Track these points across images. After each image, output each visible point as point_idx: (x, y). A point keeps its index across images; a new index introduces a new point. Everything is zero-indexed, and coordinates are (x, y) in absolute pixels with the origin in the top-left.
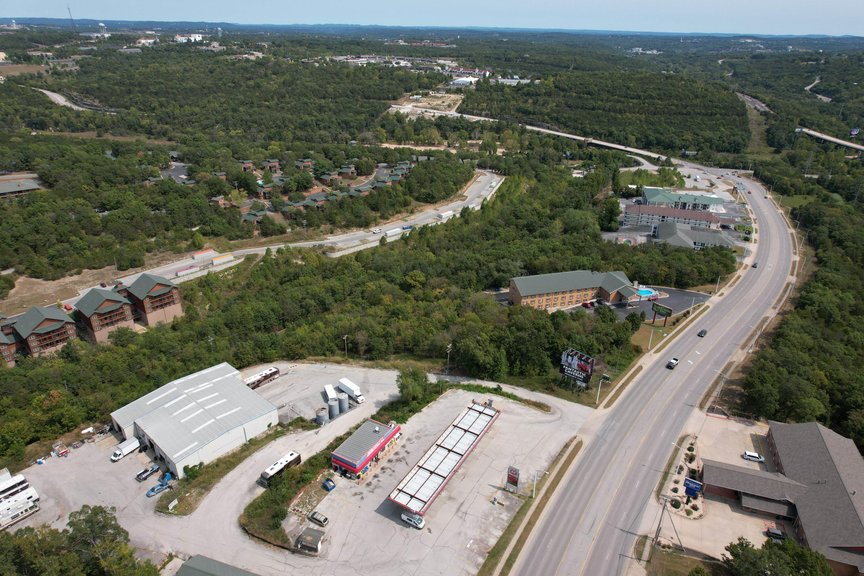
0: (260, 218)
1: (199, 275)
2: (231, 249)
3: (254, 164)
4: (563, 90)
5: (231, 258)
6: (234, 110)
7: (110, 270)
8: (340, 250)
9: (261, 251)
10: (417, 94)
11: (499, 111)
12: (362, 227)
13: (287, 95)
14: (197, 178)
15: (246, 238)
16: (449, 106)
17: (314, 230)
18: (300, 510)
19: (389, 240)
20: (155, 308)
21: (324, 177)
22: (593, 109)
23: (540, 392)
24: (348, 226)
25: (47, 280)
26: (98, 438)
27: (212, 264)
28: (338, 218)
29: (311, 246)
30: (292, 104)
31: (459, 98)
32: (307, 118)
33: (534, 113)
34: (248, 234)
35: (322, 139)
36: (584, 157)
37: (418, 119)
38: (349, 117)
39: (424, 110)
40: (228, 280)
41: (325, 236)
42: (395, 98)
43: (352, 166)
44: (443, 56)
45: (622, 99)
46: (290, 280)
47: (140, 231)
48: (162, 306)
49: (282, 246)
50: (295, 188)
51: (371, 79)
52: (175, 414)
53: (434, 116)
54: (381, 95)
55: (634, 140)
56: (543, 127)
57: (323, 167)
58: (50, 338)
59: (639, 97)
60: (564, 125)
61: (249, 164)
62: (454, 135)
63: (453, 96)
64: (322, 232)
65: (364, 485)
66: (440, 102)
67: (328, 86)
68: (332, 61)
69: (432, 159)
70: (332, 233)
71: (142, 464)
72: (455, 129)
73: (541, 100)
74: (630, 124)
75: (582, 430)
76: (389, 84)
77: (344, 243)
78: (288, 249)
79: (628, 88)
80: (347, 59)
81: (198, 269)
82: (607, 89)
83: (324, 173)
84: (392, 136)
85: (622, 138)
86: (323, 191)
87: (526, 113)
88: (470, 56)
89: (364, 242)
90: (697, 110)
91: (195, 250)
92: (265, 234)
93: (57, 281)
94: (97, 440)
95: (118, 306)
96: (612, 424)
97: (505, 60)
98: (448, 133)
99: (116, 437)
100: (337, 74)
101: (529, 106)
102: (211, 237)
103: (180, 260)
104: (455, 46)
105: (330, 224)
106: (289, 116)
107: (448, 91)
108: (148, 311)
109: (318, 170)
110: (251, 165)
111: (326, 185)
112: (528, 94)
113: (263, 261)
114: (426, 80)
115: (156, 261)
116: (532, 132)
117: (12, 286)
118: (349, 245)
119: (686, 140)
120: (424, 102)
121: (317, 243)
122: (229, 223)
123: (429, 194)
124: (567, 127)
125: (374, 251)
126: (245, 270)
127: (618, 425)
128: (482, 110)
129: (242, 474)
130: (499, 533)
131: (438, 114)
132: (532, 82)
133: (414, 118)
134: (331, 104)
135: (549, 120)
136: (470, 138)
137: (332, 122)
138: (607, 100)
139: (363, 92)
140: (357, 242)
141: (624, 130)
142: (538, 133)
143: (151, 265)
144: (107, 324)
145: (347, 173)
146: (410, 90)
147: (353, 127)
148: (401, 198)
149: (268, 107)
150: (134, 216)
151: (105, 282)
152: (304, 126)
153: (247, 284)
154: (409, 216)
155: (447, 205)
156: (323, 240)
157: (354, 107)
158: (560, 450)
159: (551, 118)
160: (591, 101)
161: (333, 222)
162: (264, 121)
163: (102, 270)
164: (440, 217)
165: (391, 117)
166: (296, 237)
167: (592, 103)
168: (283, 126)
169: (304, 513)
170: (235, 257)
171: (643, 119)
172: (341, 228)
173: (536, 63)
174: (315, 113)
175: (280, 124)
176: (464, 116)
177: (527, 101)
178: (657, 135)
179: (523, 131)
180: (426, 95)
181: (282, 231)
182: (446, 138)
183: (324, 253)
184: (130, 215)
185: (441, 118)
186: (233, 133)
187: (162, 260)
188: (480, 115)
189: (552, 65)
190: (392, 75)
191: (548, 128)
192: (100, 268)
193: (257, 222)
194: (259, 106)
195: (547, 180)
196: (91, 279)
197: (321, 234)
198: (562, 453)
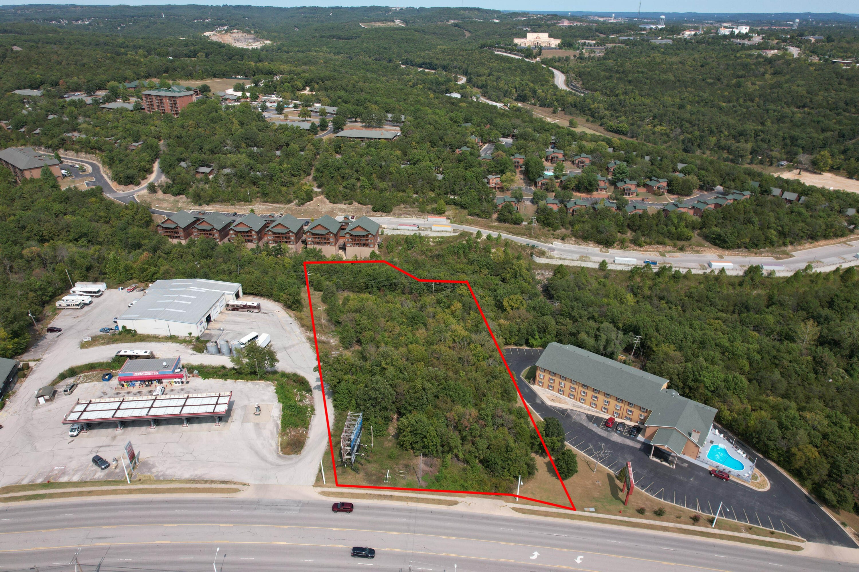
2: (461, 222)
5: (452, 229)
8: (552, 257)
12: (601, 244)
15: (482, 218)
17: (549, 231)
19: (610, 267)
20: (353, 245)
25: (330, 202)
27: (432, 229)
29: (525, 244)
34: (488, 215)
41: (553, 240)
43: (665, 180)
48: (359, 245)
49: (498, 234)
58: (279, 237)
64: (554, 235)
65: (116, 392)
70: (563, 239)
77: (562, 253)
78: (499, 238)
81: (416, 228)
89: (583, 259)
92: (499, 219)
93: (335, 205)
102: (458, 208)
103: (417, 217)
105: (570, 230)
108: (348, 244)
109: (616, 175)
113: (468, 240)
115: (401, 212)
117: (311, 199)
118: (564, 257)
122: (480, 200)
123: (726, 237)
125: (584, 271)
126: (449, 243)
140: (575, 256)
145: (652, 187)
147: (799, 146)
148: (680, 230)
154: (674, 252)
155: (745, 256)
156: (545, 242)
158: (214, 479)
163: (364, 206)
166: (523, 231)
172: (578, 238)
181: (518, 222)
183: (531, 254)
187: (405, 213)
196: (351, 210)
197: (551, 236)
198: (212, 482)
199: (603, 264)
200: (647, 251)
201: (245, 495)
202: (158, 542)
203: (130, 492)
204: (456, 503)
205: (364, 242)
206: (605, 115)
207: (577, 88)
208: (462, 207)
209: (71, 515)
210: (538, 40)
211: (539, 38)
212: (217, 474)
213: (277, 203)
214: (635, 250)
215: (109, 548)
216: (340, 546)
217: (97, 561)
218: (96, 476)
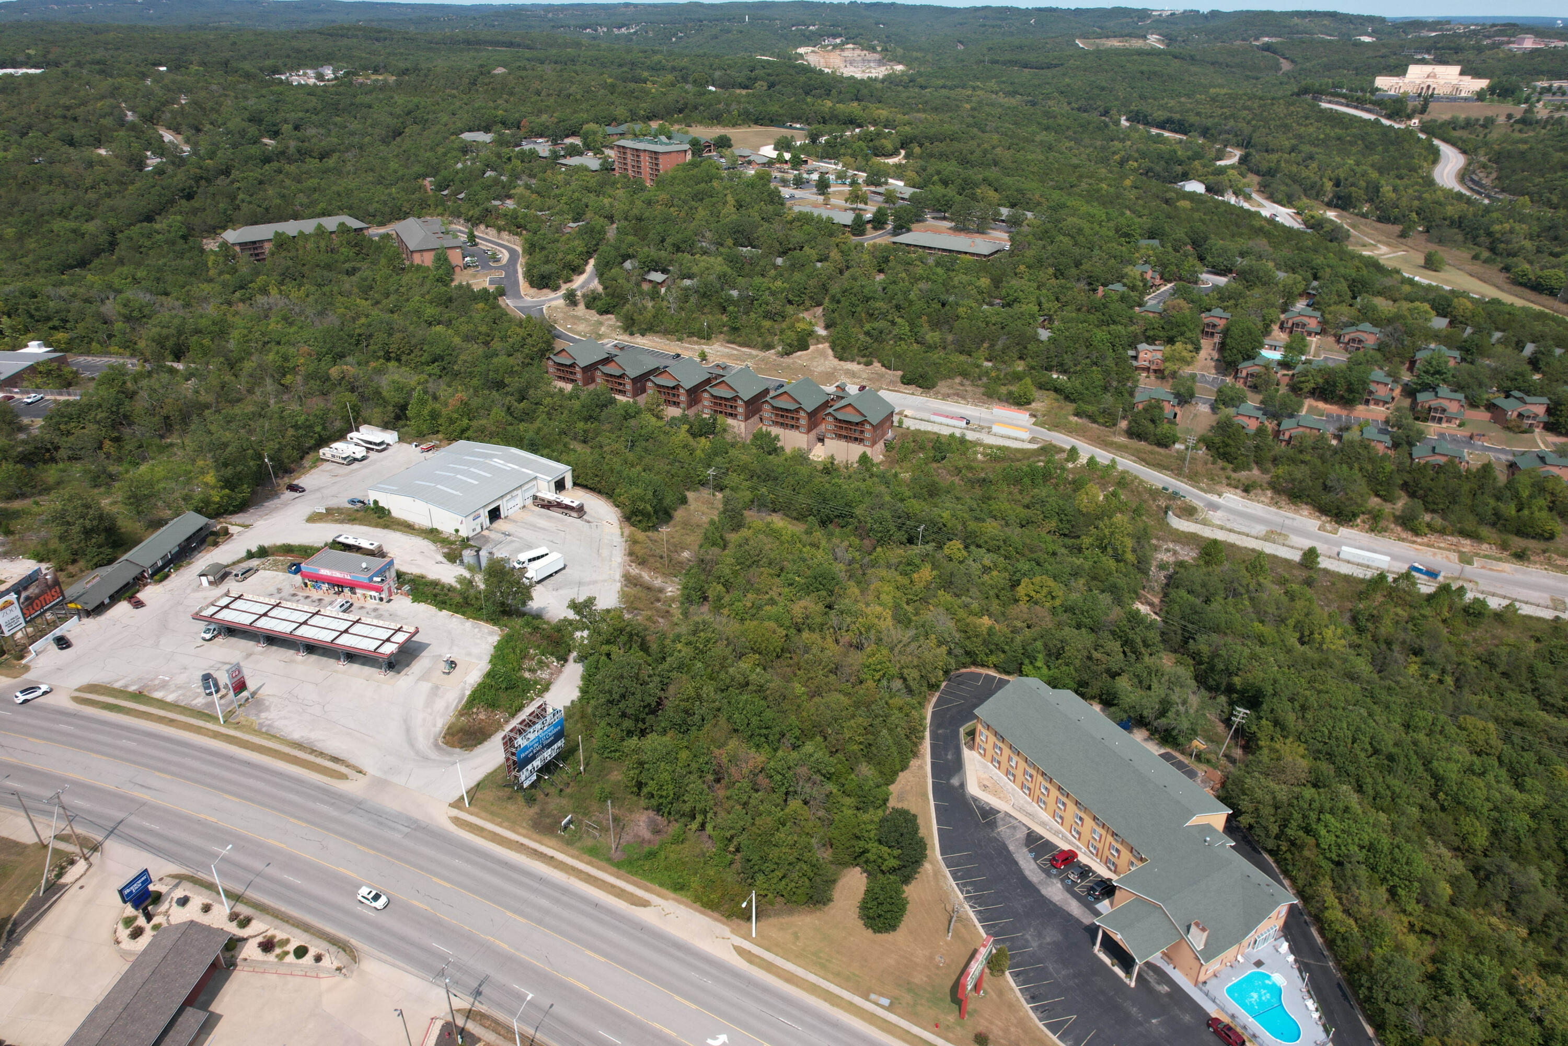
8: (1205, 523)
12: (1326, 515)
17: (1223, 469)
19: (1324, 563)
25: (837, 356)
41: (1225, 489)
48: (847, 438)
58: (719, 404)
77: (1231, 517)
93: (842, 363)
96: (401, 828)
117: (805, 347)
127: (397, 837)
154: (1500, 560)
197: (1224, 481)
198: (321, 754)
199: (1311, 555)
200: (1432, 546)
201: (353, 787)
202: (203, 816)
203: (216, 735)
204: (645, 904)
205: (857, 435)
206: (1522, 248)
207: (1482, 186)
208: (1067, 398)
209: (132, 745)
210: (1430, 81)
211: (1435, 77)
212: (334, 744)
213: (749, 346)
214: (1403, 540)
215: (144, 804)
216: (425, 907)
217: (120, 815)
218: (194, 702)
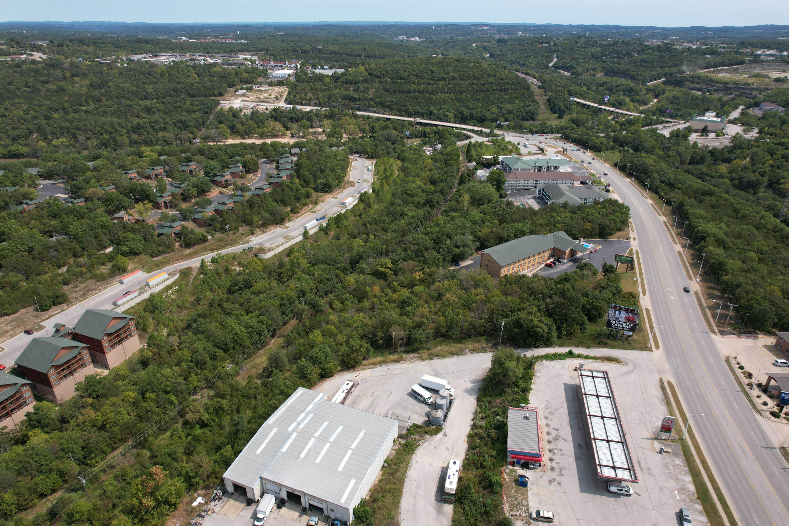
0: (178, 229)
1: (139, 300)
2: (158, 266)
3: (138, 173)
4: (377, 77)
5: (166, 276)
6: (48, 118)
7: (27, 313)
9: (195, 263)
10: (241, 89)
11: (326, 100)
13: (103, 98)
14: (87, 196)
15: (169, 252)
16: (277, 98)
18: (518, 514)
20: (112, 346)
21: (216, 179)
22: (409, 92)
23: (595, 347)
24: (265, 225)
26: (215, 506)
27: (148, 285)
28: (255, 218)
29: (241, 250)
30: (115, 106)
31: (285, 90)
32: (136, 121)
33: (359, 100)
34: (169, 248)
35: (165, 141)
36: (419, 135)
37: (252, 114)
38: (184, 116)
39: (254, 104)
40: (174, 300)
42: (221, 95)
43: (240, 165)
44: (241, 51)
45: (431, 82)
46: (240, 289)
47: (46, 263)
49: (214, 254)
50: (195, 193)
51: (189, 77)
52: (302, 456)
53: (267, 109)
54: (206, 92)
55: (452, 117)
56: (369, 111)
57: (215, 168)
59: (444, 79)
60: (389, 108)
61: (133, 174)
62: (295, 126)
63: (277, 89)
64: (243, 234)
65: (549, 471)
66: (266, 95)
67: (146, 86)
68: (130, 61)
69: (304, 150)
70: (252, 234)
71: (293, 520)
72: (293, 120)
73: (361, 86)
74: (444, 103)
75: (660, 371)
76: (211, 81)
78: (222, 257)
79: (433, 72)
80: (145, 58)
81: (136, 294)
82: (415, 74)
83: (216, 175)
84: (234, 131)
85: (441, 116)
86: (220, 193)
87: (352, 99)
88: (267, 50)
89: (288, 238)
90: (494, 87)
91: (120, 274)
92: (188, 245)
94: (216, 510)
95: (75, 352)
97: (302, 52)
98: (289, 124)
99: (236, 500)
100: (150, 73)
101: (351, 92)
102: (130, 257)
103: (107, 288)
104: (243, 41)
105: (247, 225)
106: (117, 120)
107: (270, 84)
108: (106, 350)
109: (210, 173)
110: (135, 175)
111: (221, 187)
112: (347, 82)
113: (202, 273)
114: (245, 75)
115: (80, 293)
116: (362, 116)
118: (277, 244)
119: (494, 113)
120: (252, 96)
121: (246, 246)
122: (145, 239)
123: (326, 184)
124: (392, 109)
125: (301, 245)
126: (186, 285)
128: (310, 99)
129: (415, 497)
130: (689, 478)
131: (271, 106)
132: (347, 71)
133: (248, 112)
134: (158, 105)
135: (375, 105)
136: (312, 127)
137: (167, 123)
138: (419, 84)
139: (187, 90)
140: (282, 240)
141: (441, 108)
142: (368, 117)
143: (77, 299)
144: (65, 376)
145: (237, 173)
146: (233, 86)
147: (191, 126)
148: (303, 191)
149: (86, 112)
150: (31, 247)
151: (28, 328)
152: (137, 129)
153: (195, 300)
156: (248, 242)
157: (184, 106)
158: (662, 393)
159: (376, 103)
160: (406, 85)
161: (249, 223)
162: (89, 127)
163: (17, 315)
164: (344, 204)
165: (226, 113)
166: (221, 244)
167: (407, 87)
168: (113, 131)
169: (524, 515)
170: (169, 274)
171: (454, 98)
172: (259, 228)
173: (331, 53)
174: (144, 115)
175: (109, 129)
176: (297, 106)
177: (349, 88)
178: (469, 111)
179: (356, 116)
180: (250, 89)
181: (204, 240)
182: (287, 129)
183: (256, 255)
184: (26, 247)
185: (275, 110)
186: (56, 142)
187: (88, 291)
188: (309, 105)
189: (346, 54)
190: (210, 72)
191: (375, 112)
192: (14, 313)
193: (175, 234)
194: (76, 112)
195: (410, 160)
196: (9, 328)
